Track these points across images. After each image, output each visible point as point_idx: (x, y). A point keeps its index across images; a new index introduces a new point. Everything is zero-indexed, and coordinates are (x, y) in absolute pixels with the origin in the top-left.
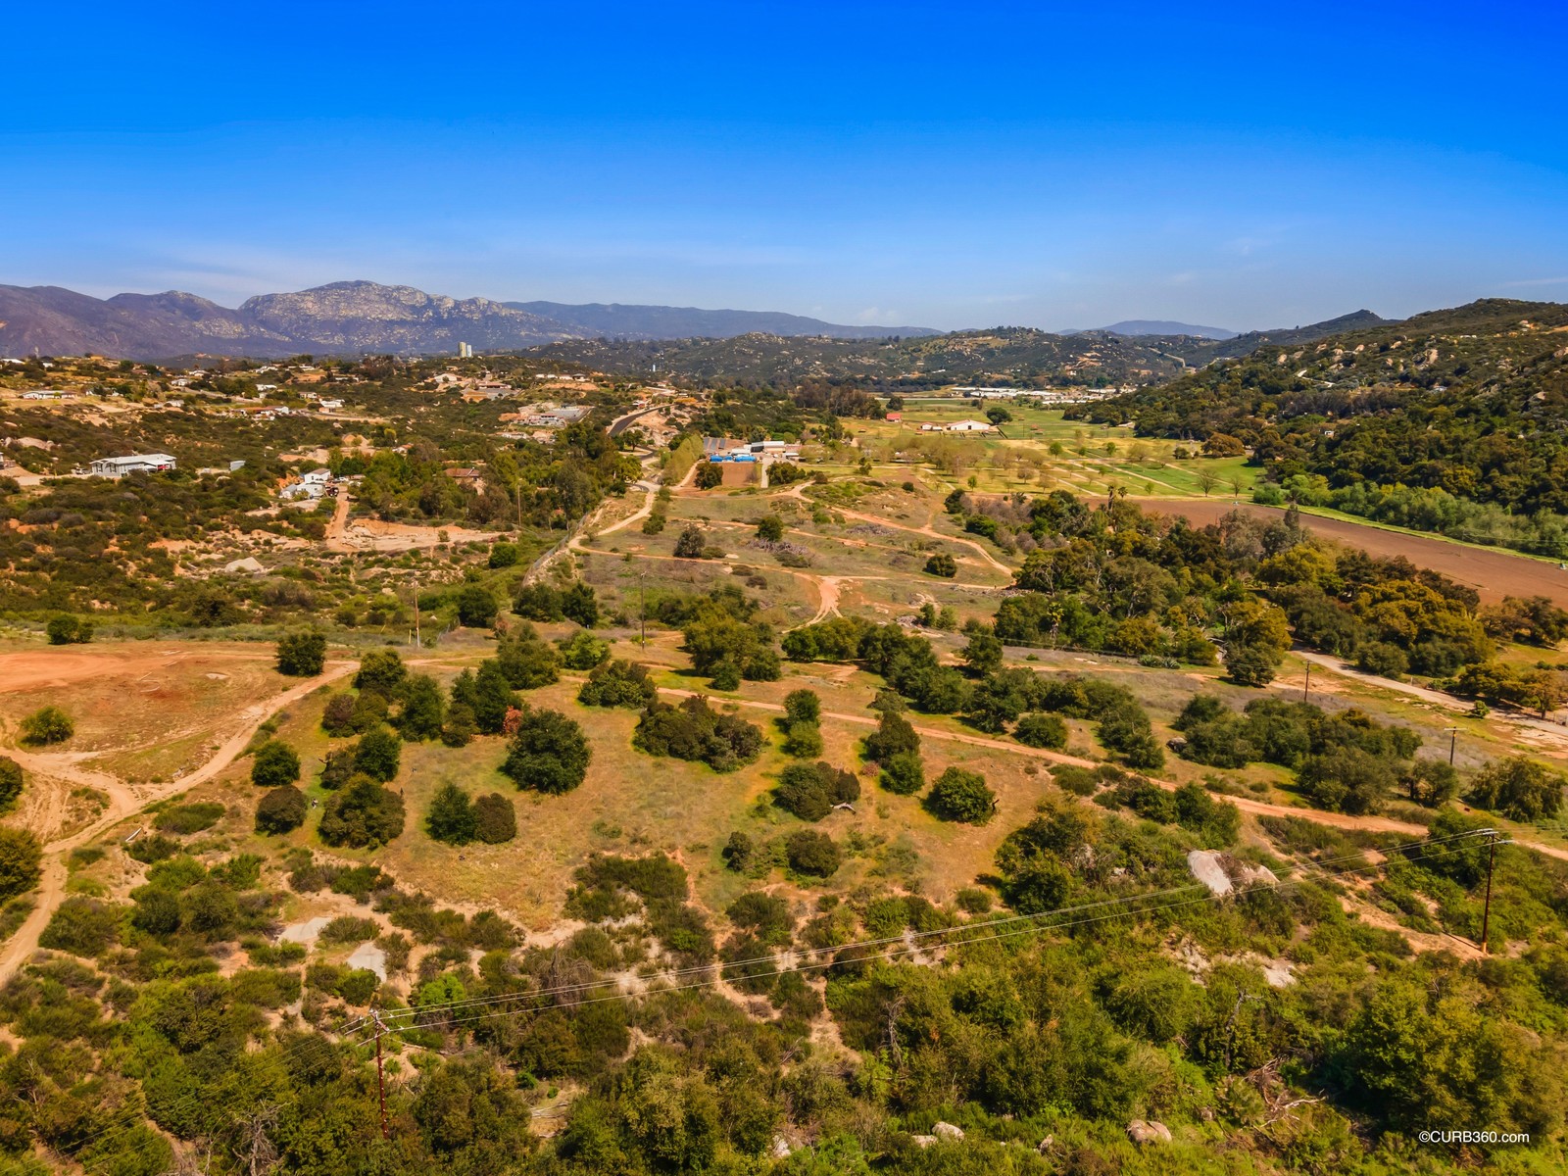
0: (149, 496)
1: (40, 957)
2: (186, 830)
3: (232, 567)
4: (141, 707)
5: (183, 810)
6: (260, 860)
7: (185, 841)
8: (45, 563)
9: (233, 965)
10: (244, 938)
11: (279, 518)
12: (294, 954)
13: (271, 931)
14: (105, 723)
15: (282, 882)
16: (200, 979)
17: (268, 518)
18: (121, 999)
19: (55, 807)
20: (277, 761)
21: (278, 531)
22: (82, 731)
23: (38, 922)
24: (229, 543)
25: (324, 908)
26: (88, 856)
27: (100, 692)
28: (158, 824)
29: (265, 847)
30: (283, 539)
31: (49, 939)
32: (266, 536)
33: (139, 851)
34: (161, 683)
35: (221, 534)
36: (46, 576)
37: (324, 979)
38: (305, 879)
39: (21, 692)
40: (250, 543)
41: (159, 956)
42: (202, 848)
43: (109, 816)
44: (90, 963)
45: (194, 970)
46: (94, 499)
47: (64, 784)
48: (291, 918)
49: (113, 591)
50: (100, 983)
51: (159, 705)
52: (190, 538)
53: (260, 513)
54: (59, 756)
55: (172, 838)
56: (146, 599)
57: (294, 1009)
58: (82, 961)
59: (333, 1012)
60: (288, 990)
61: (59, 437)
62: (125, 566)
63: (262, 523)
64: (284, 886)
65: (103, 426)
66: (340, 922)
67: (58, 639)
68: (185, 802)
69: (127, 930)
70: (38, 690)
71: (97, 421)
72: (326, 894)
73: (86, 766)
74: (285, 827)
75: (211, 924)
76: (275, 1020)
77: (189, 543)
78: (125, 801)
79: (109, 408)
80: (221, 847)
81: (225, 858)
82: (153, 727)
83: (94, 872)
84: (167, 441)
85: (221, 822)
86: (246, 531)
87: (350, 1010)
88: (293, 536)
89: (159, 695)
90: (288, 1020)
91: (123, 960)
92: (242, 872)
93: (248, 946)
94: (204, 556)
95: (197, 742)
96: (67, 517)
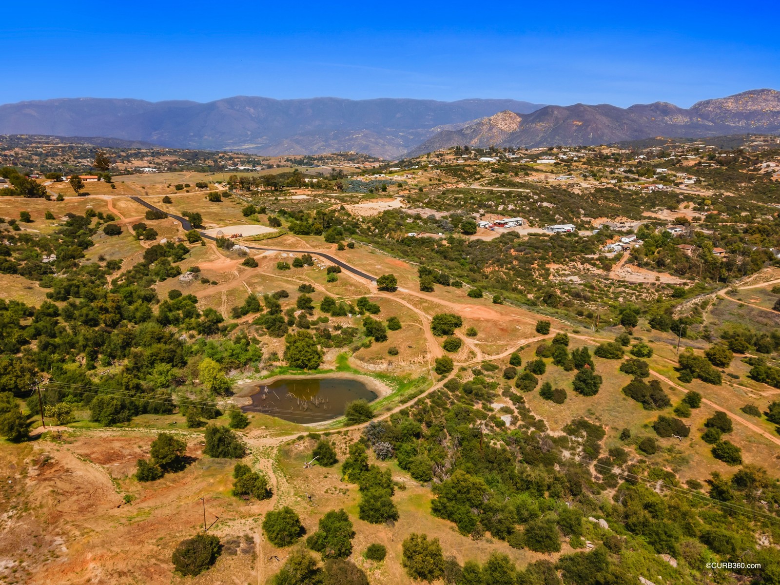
0: (555, 245)
1: (442, 388)
2: (487, 370)
3: (569, 278)
4: (496, 332)
5: (489, 365)
6: (498, 384)
7: (486, 373)
8: (513, 268)
9: (478, 406)
10: (483, 401)
11: (597, 260)
12: (491, 410)
13: (491, 402)
14: (486, 334)
15: (500, 392)
16: (469, 406)
17: (593, 259)
18: (452, 403)
19: (465, 354)
20: (517, 359)
21: (594, 265)
22: (480, 335)
23: (446, 381)
24: (575, 267)
25: (505, 402)
26: (463, 369)
27: (490, 324)
28: (483, 367)
29: (502, 381)
30: (594, 269)
31: (446, 386)
32: (589, 266)
33: (474, 372)
34: (504, 326)
35: (573, 263)
36: (512, 273)
37: (493, 418)
38: (506, 393)
39: (473, 320)
40: (582, 268)
41: (464, 398)
42: (488, 376)
43: (475, 360)
44: (450, 393)
45: (469, 404)
46: (537, 245)
47: (470, 348)
48: (497, 402)
49: (526, 283)
50: (450, 399)
51: (501, 333)
52: (562, 264)
53: (590, 256)
54: (472, 340)
55: (483, 371)
56: (535, 287)
57: (483, 422)
58: (449, 393)
59: (491, 427)
60: (484, 417)
61: (557, 202)
62: (535, 273)
63: (588, 261)
64: (500, 393)
66: (507, 407)
67: (495, 302)
68: (491, 363)
69: (461, 389)
70: (477, 320)
71: (576, 191)
72: (508, 399)
73: (476, 345)
74: (509, 378)
75: (479, 396)
76: (479, 422)
77: (561, 266)
78: (480, 357)
79: (584, 185)
80: (492, 378)
81: (492, 380)
82: (496, 338)
83: (463, 374)
85: (497, 371)
86: (582, 263)
87: (495, 428)
88: (599, 268)
89: (502, 329)
90: (481, 424)
91: (457, 396)
92: (493, 386)
93: (483, 404)
94: (563, 272)
95: (503, 346)
96: (527, 251)
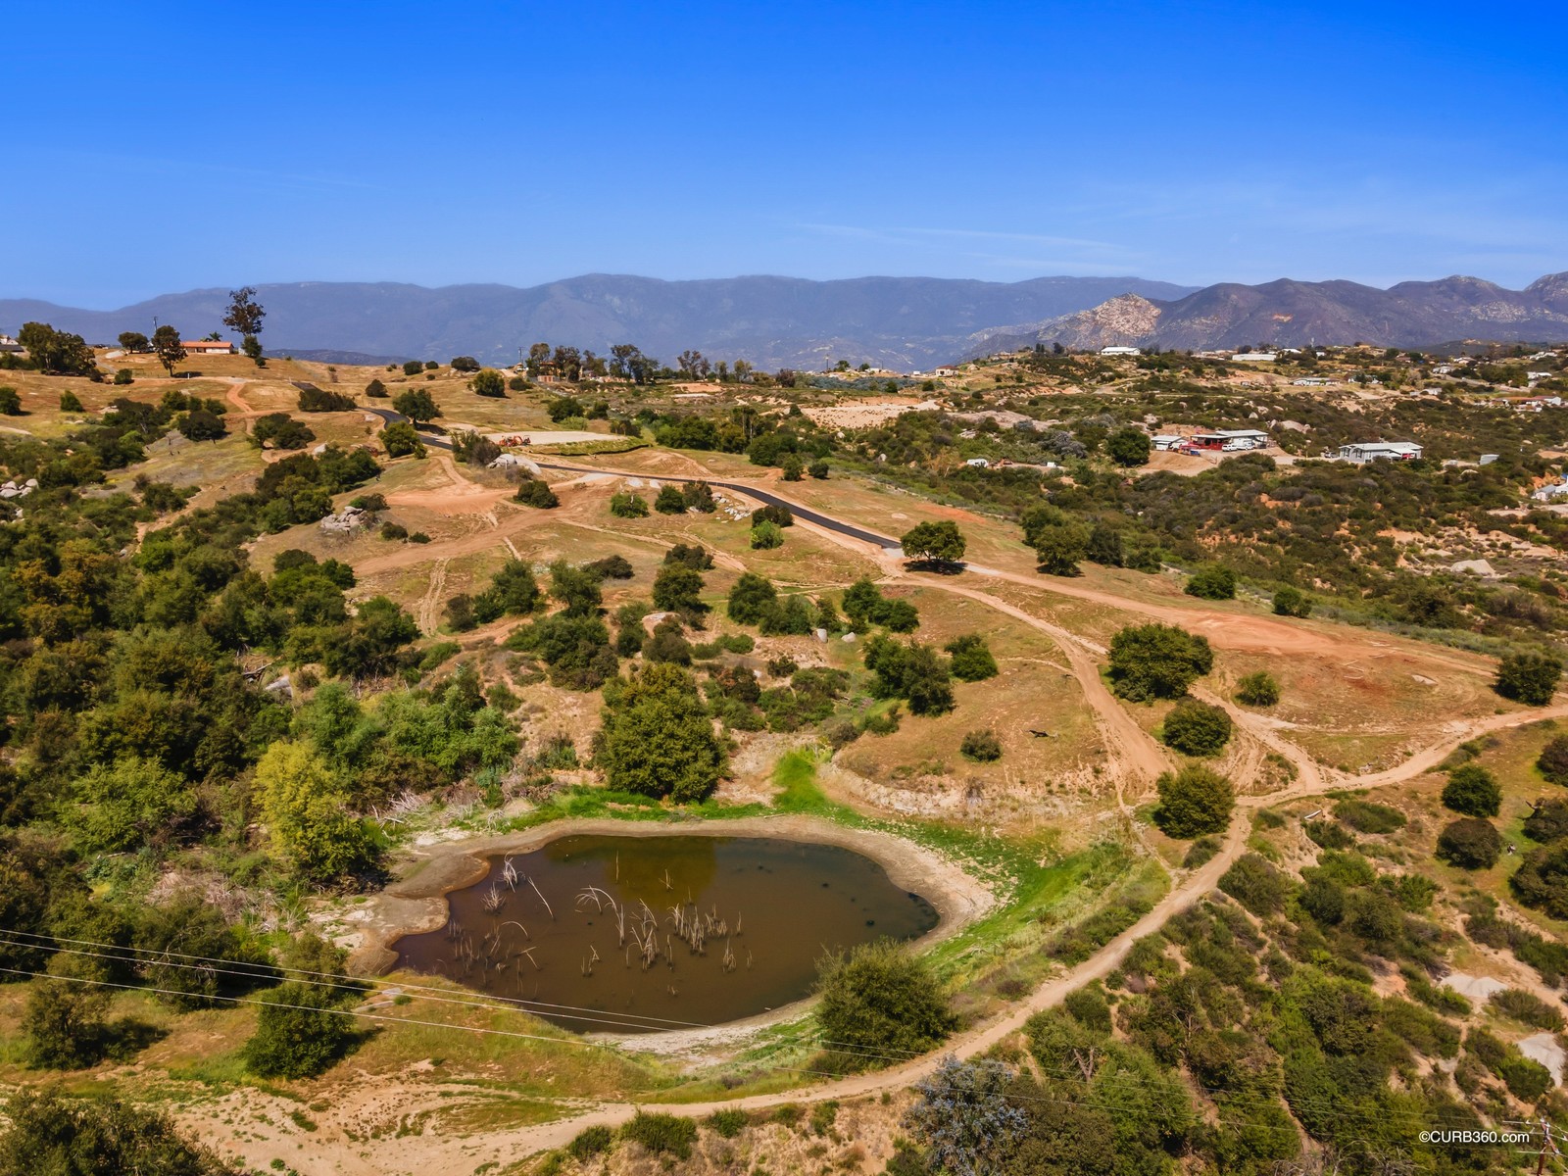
0: (1387, 484)
1: (1216, 897)
2: (1364, 828)
3: (1459, 567)
4: (1343, 693)
5: (1364, 806)
6: (1436, 888)
7: (1361, 838)
8: (1282, 538)
9: (1388, 986)
10: (1405, 964)
11: (1525, 521)
12: (1455, 1005)
13: (1436, 970)
14: (1307, 699)
15: (1457, 922)
16: (1354, 985)
17: (1512, 519)
18: (1277, 968)
19: (1252, 764)
20: (1475, 789)
21: (1522, 535)
22: (1288, 701)
23: (1219, 865)
24: (1461, 541)
25: (1501, 972)
26: (1269, 820)
27: (1308, 668)
28: (1338, 812)
29: (1442, 874)
30: (1525, 545)
31: (1226, 884)
32: (1505, 538)
33: (1315, 831)
34: (1365, 673)
35: (1454, 530)
36: (1280, 549)
37: (1487, 1050)
38: (1484, 929)
39: (1244, 652)
40: (1485, 544)
41: (1317, 943)
42: (1376, 852)
43: (1294, 788)
44: (1256, 921)
45: (1348, 973)
46: (1336, 482)
47: (1263, 745)
48: (1459, 964)
49: (1335, 572)
50: (1261, 944)
51: (1358, 694)
52: (1420, 530)
53: (1504, 513)
54: (1263, 719)
55: (1349, 831)
56: (1364, 586)
57: (1449, 1066)
58: (1249, 915)
59: (1491, 1092)
60: (1444, 1043)
61: (1316, 421)
62: (1351, 550)
63: (1503, 525)
64: (1458, 927)
65: (1357, 412)
66: (1518, 994)
67: (1281, 610)
68: (1367, 799)
69: (1293, 905)
70: (1256, 654)
71: (1352, 407)
72: (1506, 956)
73: (1283, 735)
74: (1471, 863)
75: (1372, 934)
76: (1424, 1068)
77: (1418, 535)
78: (1311, 779)
79: (1366, 395)
80: (1396, 858)
81: (1398, 872)
82: (1353, 715)
83: (1275, 837)
84: (1416, 429)
85: (1399, 831)
86: (1482, 531)
87: (1512, 1100)
88: (1539, 543)
89: (1361, 685)
90: (1438, 1075)
91: (1284, 932)
92: (1414, 893)
93: (1407, 974)
94: (1431, 551)
95: (1389, 742)
96: (1309, 497)
